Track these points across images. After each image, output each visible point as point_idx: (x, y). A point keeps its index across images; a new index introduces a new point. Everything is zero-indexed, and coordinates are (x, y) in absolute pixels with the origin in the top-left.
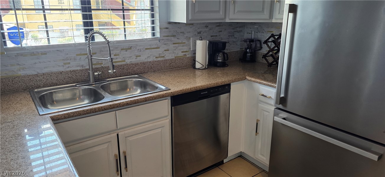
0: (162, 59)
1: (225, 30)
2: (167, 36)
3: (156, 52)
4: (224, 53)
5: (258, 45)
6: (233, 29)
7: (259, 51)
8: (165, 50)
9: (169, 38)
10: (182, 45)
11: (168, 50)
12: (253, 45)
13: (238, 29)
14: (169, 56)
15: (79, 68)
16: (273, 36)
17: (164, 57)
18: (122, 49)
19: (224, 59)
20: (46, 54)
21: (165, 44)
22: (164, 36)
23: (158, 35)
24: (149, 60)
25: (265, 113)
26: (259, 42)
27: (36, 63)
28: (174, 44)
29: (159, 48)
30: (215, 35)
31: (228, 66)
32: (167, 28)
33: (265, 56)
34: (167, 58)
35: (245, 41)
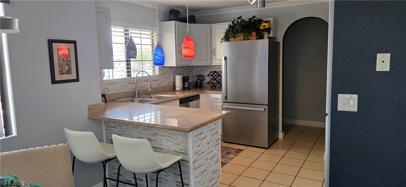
0: (160, 86)
1: (185, 70)
2: (162, 74)
3: (157, 82)
4: (188, 82)
5: (203, 78)
6: (189, 70)
7: (203, 81)
8: (161, 82)
9: (162, 75)
10: (168, 78)
11: (162, 81)
12: (200, 78)
13: (191, 70)
14: (163, 85)
15: (128, 91)
16: (212, 72)
17: (160, 85)
18: (144, 81)
19: (189, 86)
20: (117, 83)
21: (161, 78)
22: (160, 74)
23: (157, 73)
24: (155, 87)
25: (217, 107)
26: (203, 77)
27: (113, 88)
28: (165, 78)
29: (158, 80)
30: (181, 73)
31: (191, 89)
32: (162, 70)
33: (208, 83)
34: (162, 86)
35: (196, 76)
